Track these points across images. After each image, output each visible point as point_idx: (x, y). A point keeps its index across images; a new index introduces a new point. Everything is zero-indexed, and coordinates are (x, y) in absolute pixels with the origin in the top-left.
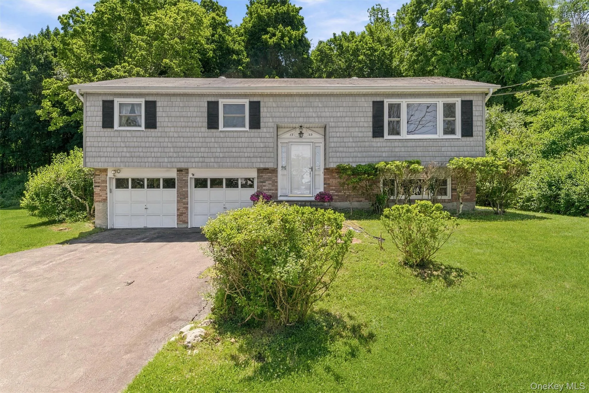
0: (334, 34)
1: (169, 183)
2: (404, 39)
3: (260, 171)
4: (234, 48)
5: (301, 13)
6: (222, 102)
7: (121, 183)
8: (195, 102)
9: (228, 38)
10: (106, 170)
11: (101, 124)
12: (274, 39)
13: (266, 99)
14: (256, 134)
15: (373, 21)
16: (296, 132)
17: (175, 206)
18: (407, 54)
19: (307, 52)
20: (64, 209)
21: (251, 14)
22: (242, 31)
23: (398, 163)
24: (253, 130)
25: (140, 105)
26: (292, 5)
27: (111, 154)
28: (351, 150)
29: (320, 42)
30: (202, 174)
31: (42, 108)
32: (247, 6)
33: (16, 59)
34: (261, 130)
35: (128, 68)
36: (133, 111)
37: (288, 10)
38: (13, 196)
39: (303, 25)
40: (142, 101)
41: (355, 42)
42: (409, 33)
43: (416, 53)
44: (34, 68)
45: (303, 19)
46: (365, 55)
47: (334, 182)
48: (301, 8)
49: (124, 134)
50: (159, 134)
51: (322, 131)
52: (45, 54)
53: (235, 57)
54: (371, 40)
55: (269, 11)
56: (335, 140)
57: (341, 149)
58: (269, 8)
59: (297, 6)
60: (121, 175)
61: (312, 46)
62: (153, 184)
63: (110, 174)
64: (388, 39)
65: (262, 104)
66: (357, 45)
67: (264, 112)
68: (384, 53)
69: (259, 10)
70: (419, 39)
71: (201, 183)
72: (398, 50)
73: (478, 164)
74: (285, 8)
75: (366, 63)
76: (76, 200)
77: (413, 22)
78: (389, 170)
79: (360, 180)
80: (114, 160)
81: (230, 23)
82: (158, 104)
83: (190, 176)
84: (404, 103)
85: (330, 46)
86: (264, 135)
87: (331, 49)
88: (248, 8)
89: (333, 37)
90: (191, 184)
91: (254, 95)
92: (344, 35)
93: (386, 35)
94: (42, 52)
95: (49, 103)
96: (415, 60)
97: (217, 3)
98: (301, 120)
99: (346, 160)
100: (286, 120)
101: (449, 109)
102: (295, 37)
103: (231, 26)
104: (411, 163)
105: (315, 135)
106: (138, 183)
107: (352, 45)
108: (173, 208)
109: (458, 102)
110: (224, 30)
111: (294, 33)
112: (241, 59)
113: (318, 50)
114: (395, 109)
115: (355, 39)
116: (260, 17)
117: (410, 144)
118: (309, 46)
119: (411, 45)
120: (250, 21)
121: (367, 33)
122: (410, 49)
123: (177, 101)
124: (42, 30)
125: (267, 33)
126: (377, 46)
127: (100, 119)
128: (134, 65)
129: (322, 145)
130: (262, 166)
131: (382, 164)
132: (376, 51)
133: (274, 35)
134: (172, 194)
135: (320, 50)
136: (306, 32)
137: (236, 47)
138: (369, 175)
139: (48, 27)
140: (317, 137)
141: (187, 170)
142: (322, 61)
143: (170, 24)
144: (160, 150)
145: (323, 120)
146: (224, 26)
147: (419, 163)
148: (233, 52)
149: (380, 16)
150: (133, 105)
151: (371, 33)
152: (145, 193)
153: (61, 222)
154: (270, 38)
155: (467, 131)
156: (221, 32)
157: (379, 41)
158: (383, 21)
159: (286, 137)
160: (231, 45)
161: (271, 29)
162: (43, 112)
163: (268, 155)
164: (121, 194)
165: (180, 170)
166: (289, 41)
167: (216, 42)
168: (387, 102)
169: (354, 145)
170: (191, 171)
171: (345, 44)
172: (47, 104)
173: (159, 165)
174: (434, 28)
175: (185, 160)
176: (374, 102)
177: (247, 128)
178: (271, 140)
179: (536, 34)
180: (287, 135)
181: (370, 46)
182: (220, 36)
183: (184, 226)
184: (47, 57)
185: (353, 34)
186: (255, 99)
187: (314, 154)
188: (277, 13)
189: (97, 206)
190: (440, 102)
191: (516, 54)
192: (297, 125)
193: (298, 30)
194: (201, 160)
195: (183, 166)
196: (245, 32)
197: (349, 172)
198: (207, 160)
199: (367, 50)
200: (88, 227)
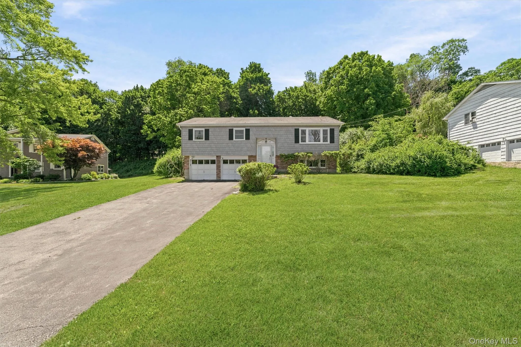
0: (286, 88)
1: (213, 162)
2: (322, 91)
3: (250, 157)
4: (235, 96)
5: (269, 76)
6: (235, 129)
7: (194, 162)
8: (224, 129)
9: (231, 90)
10: (189, 157)
11: (188, 139)
12: (255, 91)
13: (252, 128)
14: (248, 142)
15: (308, 79)
16: (264, 142)
17: (216, 171)
18: (322, 99)
19: (272, 97)
20: (171, 172)
21: (243, 77)
22: (238, 86)
23: (303, 153)
24: (247, 140)
25: (203, 131)
26: (264, 72)
27: (192, 150)
28: (286, 148)
29: (279, 92)
30: (226, 158)
31: (143, 129)
32: (240, 73)
33: (123, 103)
34: (250, 140)
35: (186, 110)
36: (200, 133)
37: (262, 75)
38: (123, 172)
39: (270, 83)
40: (204, 129)
41: (297, 92)
42: (324, 89)
43: (326, 99)
44: (132, 107)
45: (270, 79)
46: (302, 99)
47: (279, 161)
48: (269, 74)
49: (197, 142)
50: (210, 142)
51: (275, 140)
52: (137, 100)
53: (235, 100)
54: (305, 91)
55: (252, 75)
56: (280, 144)
57: (282, 148)
58: (252, 74)
59: (267, 73)
60: (195, 159)
61: (274, 93)
62: (207, 162)
63: (191, 158)
64: (314, 91)
65: (250, 130)
66: (298, 94)
67: (251, 133)
68: (312, 98)
69: (247, 76)
70: (328, 92)
71: (225, 162)
72: (319, 97)
73: (333, 153)
74: (261, 74)
75: (302, 103)
76: (176, 168)
77: (326, 83)
78: (299, 156)
79: (288, 160)
80: (193, 152)
81: (232, 83)
82: (210, 130)
83: (221, 159)
84: (307, 130)
85: (284, 94)
86: (251, 142)
87: (284, 95)
88: (241, 74)
89: (285, 89)
90: (222, 162)
91: (248, 126)
92: (291, 88)
93: (313, 88)
94: (136, 98)
95: (146, 127)
96: (326, 102)
97: (224, 70)
98: (266, 136)
99: (284, 152)
100: (260, 136)
101: (325, 132)
102: (266, 90)
103: (232, 84)
104: (308, 153)
105: (272, 142)
106: (201, 162)
107: (295, 94)
108: (215, 172)
109: (328, 129)
110: (229, 87)
111: (265, 88)
112: (238, 101)
113: (278, 96)
114: (304, 132)
115: (297, 91)
116: (247, 79)
117: (309, 146)
118: (273, 94)
119: (325, 95)
120: (242, 81)
121: (304, 87)
122: (324, 97)
123: (217, 129)
124: (134, 86)
125: (251, 87)
126: (309, 94)
127: (188, 136)
128: (188, 108)
129: (275, 146)
130: (250, 154)
131: (296, 154)
132: (308, 96)
133: (255, 88)
134: (214, 166)
135: (279, 96)
136: (272, 87)
137: (235, 95)
138: (292, 158)
139: (137, 85)
140: (273, 143)
141: (220, 156)
142: (280, 101)
143: (204, 88)
144: (210, 148)
145: (275, 136)
146: (229, 85)
147: (311, 153)
148: (234, 98)
149: (312, 77)
150: (200, 131)
151: (306, 87)
152: (204, 166)
153: (171, 177)
154: (253, 90)
155: (332, 141)
156: (228, 88)
157: (310, 91)
158: (313, 79)
159: (260, 143)
160: (233, 94)
161: (253, 85)
162: (144, 131)
163: (253, 150)
164: (194, 167)
165: (217, 157)
166: (263, 92)
167: (225, 93)
168: (300, 129)
169: (287, 146)
170: (222, 157)
171: (292, 93)
172: (145, 127)
173: (209, 154)
174: (335, 87)
175: (220, 152)
176: (295, 129)
177: (244, 139)
178: (254, 144)
179: (387, 90)
180: (261, 142)
181: (305, 94)
182: (227, 89)
183: (219, 179)
184: (138, 101)
185: (296, 88)
186: (248, 128)
187: (271, 149)
188: (256, 77)
189: (185, 171)
190: (321, 129)
191: (374, 101)
192: (265, 138)
193: (267, 85)
194: (226, 152)
195: (219, 154)
196: (240, 87)
197: (284, 157)
198: (229, 152)
199: (303, 96)
200: (182, 179)
